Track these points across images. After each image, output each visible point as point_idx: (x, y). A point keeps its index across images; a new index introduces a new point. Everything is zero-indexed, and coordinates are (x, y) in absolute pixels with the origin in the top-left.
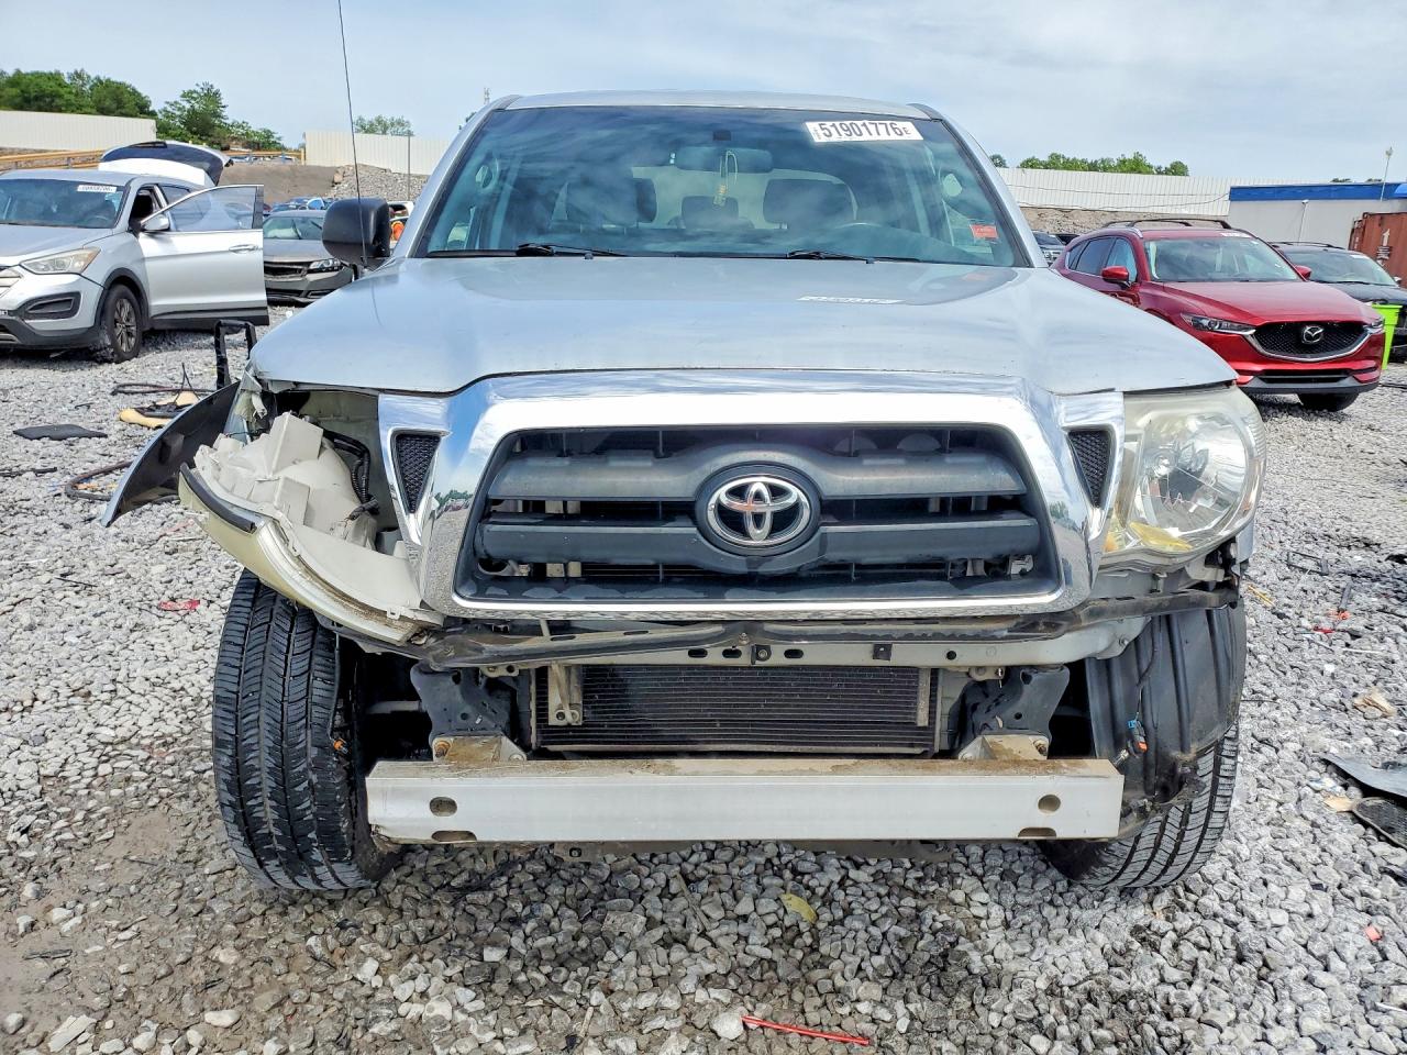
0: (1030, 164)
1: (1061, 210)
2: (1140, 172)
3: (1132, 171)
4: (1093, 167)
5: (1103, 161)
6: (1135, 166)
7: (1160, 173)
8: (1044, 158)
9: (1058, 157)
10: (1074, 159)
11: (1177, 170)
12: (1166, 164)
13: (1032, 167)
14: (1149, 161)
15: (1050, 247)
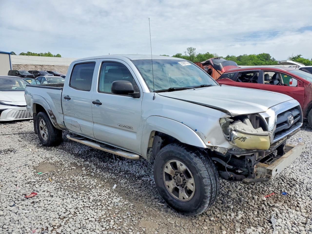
0: (22, 54)
1: (40, 65)
2: (50, 56)
3: (48, 56)
4: (39, 55)
5: (41, 54)
6: (49, 55)
7: (55, 57)
8: (26, 52)
9: (29, 52)
10: (34, 53)
11: (58, 56)
12: (56, 55)
13: (23, 55)
14: (52, 54)
15: (46, 74)
